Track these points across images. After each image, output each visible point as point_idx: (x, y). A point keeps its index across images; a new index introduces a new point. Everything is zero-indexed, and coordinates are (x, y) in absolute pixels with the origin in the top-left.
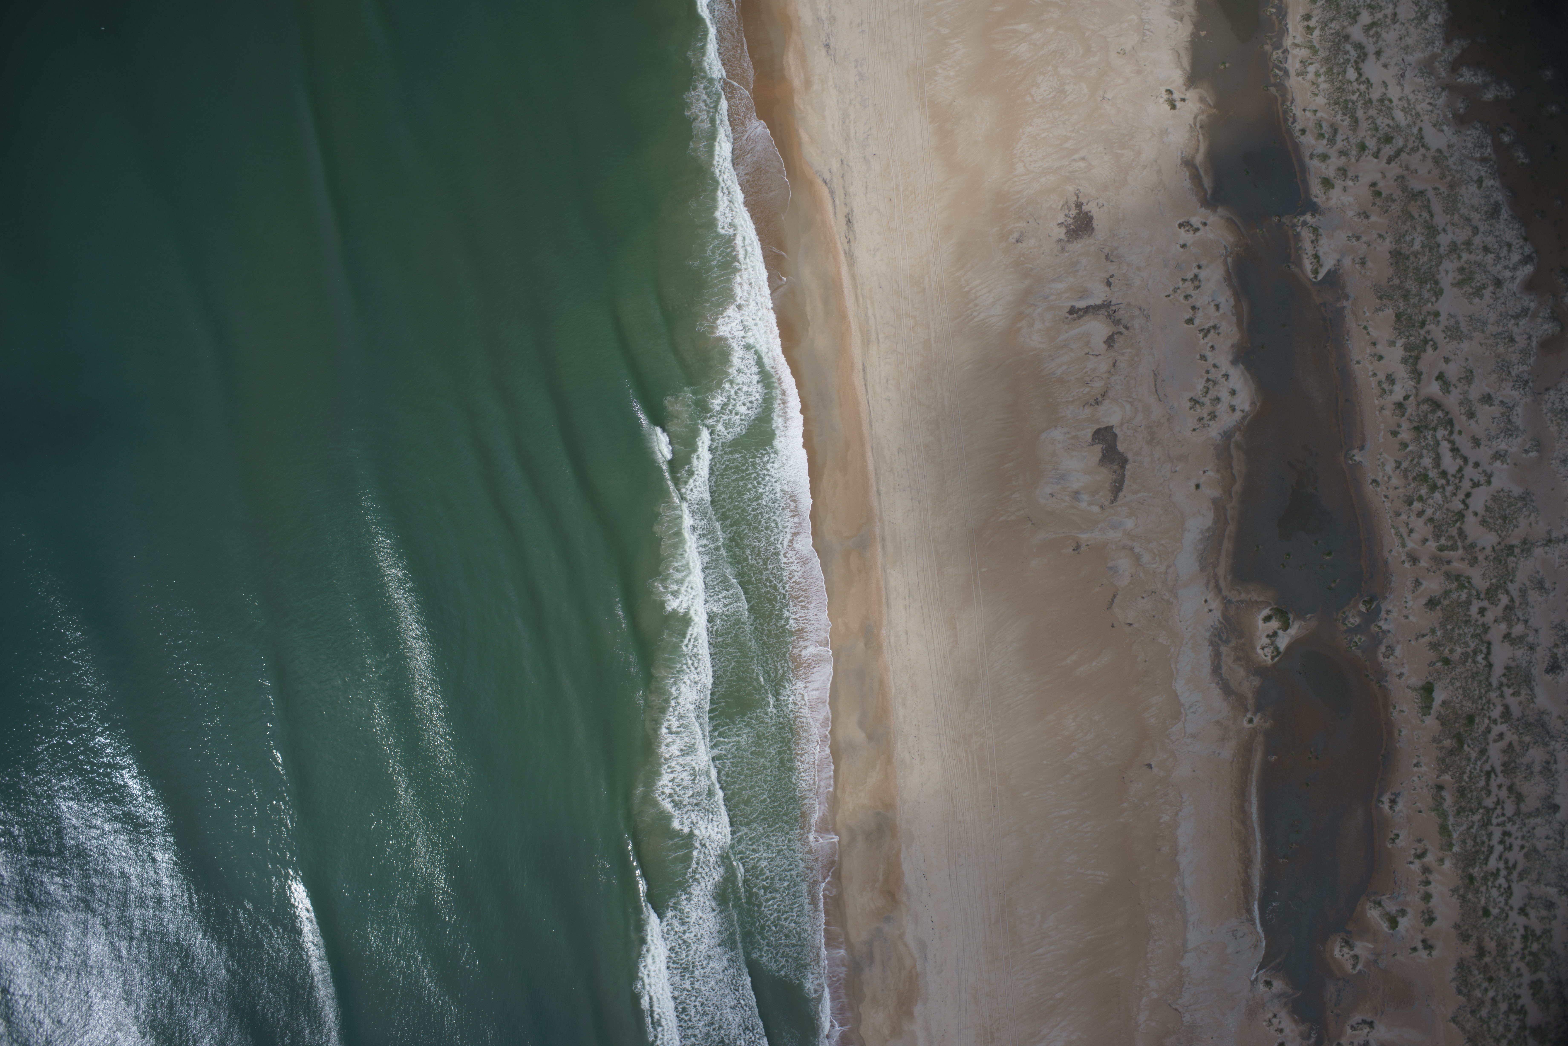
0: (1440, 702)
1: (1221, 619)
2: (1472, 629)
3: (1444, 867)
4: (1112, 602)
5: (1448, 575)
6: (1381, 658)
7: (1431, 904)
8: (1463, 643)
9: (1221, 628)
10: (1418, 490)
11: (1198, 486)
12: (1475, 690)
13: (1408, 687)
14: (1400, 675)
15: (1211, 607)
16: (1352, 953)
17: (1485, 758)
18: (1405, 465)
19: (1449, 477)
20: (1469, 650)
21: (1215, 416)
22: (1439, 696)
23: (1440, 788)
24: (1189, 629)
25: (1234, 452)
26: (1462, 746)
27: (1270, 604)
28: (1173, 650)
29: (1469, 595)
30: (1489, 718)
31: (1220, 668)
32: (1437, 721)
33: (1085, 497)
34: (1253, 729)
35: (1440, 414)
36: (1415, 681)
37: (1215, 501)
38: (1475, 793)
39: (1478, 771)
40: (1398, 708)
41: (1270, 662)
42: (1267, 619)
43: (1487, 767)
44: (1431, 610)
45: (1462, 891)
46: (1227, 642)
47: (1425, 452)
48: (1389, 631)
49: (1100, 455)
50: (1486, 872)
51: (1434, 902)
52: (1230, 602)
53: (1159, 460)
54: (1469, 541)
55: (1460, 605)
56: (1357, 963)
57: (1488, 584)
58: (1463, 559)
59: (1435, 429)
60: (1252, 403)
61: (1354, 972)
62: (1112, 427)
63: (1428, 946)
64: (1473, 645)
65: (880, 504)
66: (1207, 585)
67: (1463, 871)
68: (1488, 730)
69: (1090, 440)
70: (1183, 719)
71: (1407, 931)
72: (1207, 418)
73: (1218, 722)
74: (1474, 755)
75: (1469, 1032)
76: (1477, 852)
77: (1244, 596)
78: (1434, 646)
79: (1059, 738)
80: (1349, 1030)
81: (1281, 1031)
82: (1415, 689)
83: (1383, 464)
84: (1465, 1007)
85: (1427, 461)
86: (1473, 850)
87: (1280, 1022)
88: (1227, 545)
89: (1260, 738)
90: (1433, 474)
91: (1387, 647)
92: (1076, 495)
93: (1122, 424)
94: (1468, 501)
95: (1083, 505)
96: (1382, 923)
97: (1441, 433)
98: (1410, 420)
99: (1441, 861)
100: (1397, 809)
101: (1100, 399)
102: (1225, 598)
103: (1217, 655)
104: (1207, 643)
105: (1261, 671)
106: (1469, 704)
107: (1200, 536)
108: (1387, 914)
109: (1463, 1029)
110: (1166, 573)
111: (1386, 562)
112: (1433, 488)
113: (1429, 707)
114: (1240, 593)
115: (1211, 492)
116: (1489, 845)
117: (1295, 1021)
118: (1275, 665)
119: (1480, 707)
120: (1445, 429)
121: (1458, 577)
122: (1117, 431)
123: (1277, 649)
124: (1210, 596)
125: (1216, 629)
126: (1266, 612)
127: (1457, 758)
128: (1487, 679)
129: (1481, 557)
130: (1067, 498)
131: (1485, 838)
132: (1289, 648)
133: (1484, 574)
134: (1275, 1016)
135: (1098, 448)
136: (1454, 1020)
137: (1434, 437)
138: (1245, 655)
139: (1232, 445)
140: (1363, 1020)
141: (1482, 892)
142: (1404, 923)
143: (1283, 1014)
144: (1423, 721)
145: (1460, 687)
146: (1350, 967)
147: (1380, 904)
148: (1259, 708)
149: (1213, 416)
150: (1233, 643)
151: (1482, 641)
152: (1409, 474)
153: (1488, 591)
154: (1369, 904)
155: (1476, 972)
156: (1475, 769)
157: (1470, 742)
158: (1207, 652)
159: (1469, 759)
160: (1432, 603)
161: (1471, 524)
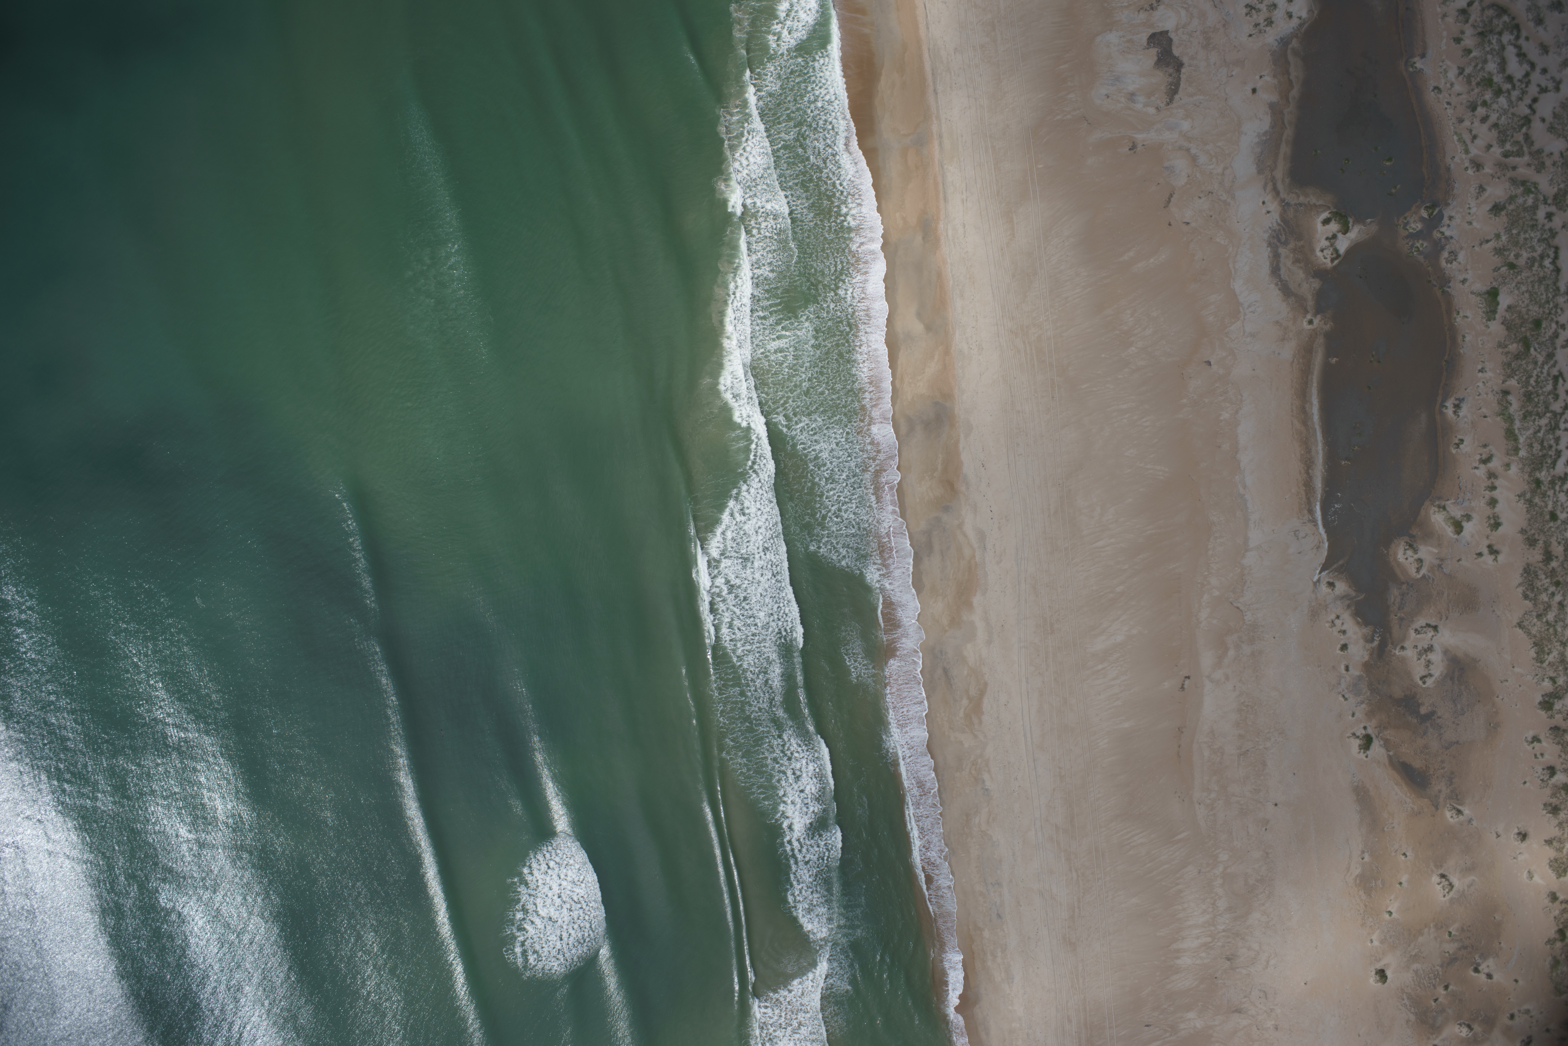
0: (1505, 307)
1: (1279, 221)
2: (1538, 234)
3: (1510, 472)
4: (1169, 201)
5: (1513, 181)
6: (1443, 263)
7: (1496, 510)
8: (1530, 247)
9: (1279, 230)
10: (1483, 95)
11: (1254, 91)
12: (1542, 294)
13: (1472, 293)
14: (1464, 281)
15: (1269, 209)
16: (1416, 556)
17: (1552, 362)
18: (1468, 71)
19: (1515, 81)
20: (1535, 255)
21: (1272, 22)
22: (1504, 300)
23: (1506, 393)
24: (1247, 230)
25: (1291, 58)
26: (1529, 350)
27: (1329, 208)
28: (1230, 249)
29: (1536, 200)
30: (1557, 323)
31: (1279, 269)
32: (1502, 326)
33: (1141, 99)
34: (1314, 330)
35: (1506, 18)
36: (1480, 286)
37: (1272, 106)
38: (1542, 398)
39: (1545, 375)
40: (1461, 314)
41: (1329, 265)
42: (1326, 222)
43: (1555, 372)
44: (1495, 215)
45: (1528, 496)
46: (1285, 243)
47: (1489, 57)
48: (1452, 238)
49: (1156, 58)
50: (1554, 476)
51: (1499, 508)
52: (1288, 204)
53: (1215, 64)
54: (1536, 147)
55: (1525, 209)
56: (1421, 566)
57: (1556, 189)
58: (1529, 165)
59: (1500, 34)
60: (1309, 11)
61: (1419, 576)
62: (1167, 32)
63: (1493, 551)
64: (1539, 250)
65: (937, 102)
66: (1265, 188)
67: (1530, 476)
68: (1556, 335)
69: (1145, 44)
70: (1242, 318)
71: (1472, 536)
72: (1263, 24)
73: (1277, 322)
74: (1541, 359)
75: (1535, 636)
76: (1544, 456)
77: (1302, 199)
78: (1499, 251)
79: (1118, 332)
80: (1412, 634)
81: (1344, 632)
82: (1479, 295)
83: (1446, 71)
84: (1532, 611)
85: (1492, 66)
86: (1540, 454)
87: (1343, 624)
88: (1285, 149)
89: (1321, 340)
90: (1497, 79)
91: (1450, 253)
92: (1131, 96)
93: (1177, 29)
94: (1535, 106)
95: (1139, 106)
96: (1446, 527)
97: (1506, 38)
98: (1474, 26)
99: (1508, 466)
100: (1461, 414)
101: (1155, 5)
102: (1283, 200)
103: (1276, 256)
104: (1265, 245)
105: (1320, 273)
106: (1536, 308)
107: (1257, 140)
108: (1452, 518)
109: (1529, 633)
110: (1223, 174)
111: (1448, 169)
112: (1498, 92)
113: (1494, 312)
114: (1298, 197)
115: (1268, 96)
116: (1556, 450)
117: (1358, 623)
118: (1335, 268)
119: (1547, 311)
120: (1512, 33)
121: (1523, 183)
122: (1172, 35)
123: (1336, 251)
124: (1268, 198)
125: (1275, 231)
126: (1325, 215)
127: (1524, 362)
128: (1555, 284)
129: (1548, 162)
130: (1123, 100)
131: (1552, 442)
132: (1349, 251)
133: (1551, 180)
134: (1338, 617)
135: (1154, 52)
136: (1520, 625)
137: (1499, 41)
138: (1304, 257)
139: (1289, 51)
140: (1427, 624)
141: (1549, 496)
142: (1469, 527)
143: (1346, 616)
144: (1487, 326)
145: (1527, 291)
146: (1414, 570)
147: (1444, 508)
148: (1318, 310)
149: (1270, 22)
150: (1292, 245)
151: (1549, 246)
152: (1473, 79)
153: (1555, 197)
154: (1434, 509)
155: (1543, 577)
156: (1542, 373)
157: (1536, 346)
158: (1265, 253)
159: (1536, 363)
160: (1497, 209)
161: (1538, 129)
